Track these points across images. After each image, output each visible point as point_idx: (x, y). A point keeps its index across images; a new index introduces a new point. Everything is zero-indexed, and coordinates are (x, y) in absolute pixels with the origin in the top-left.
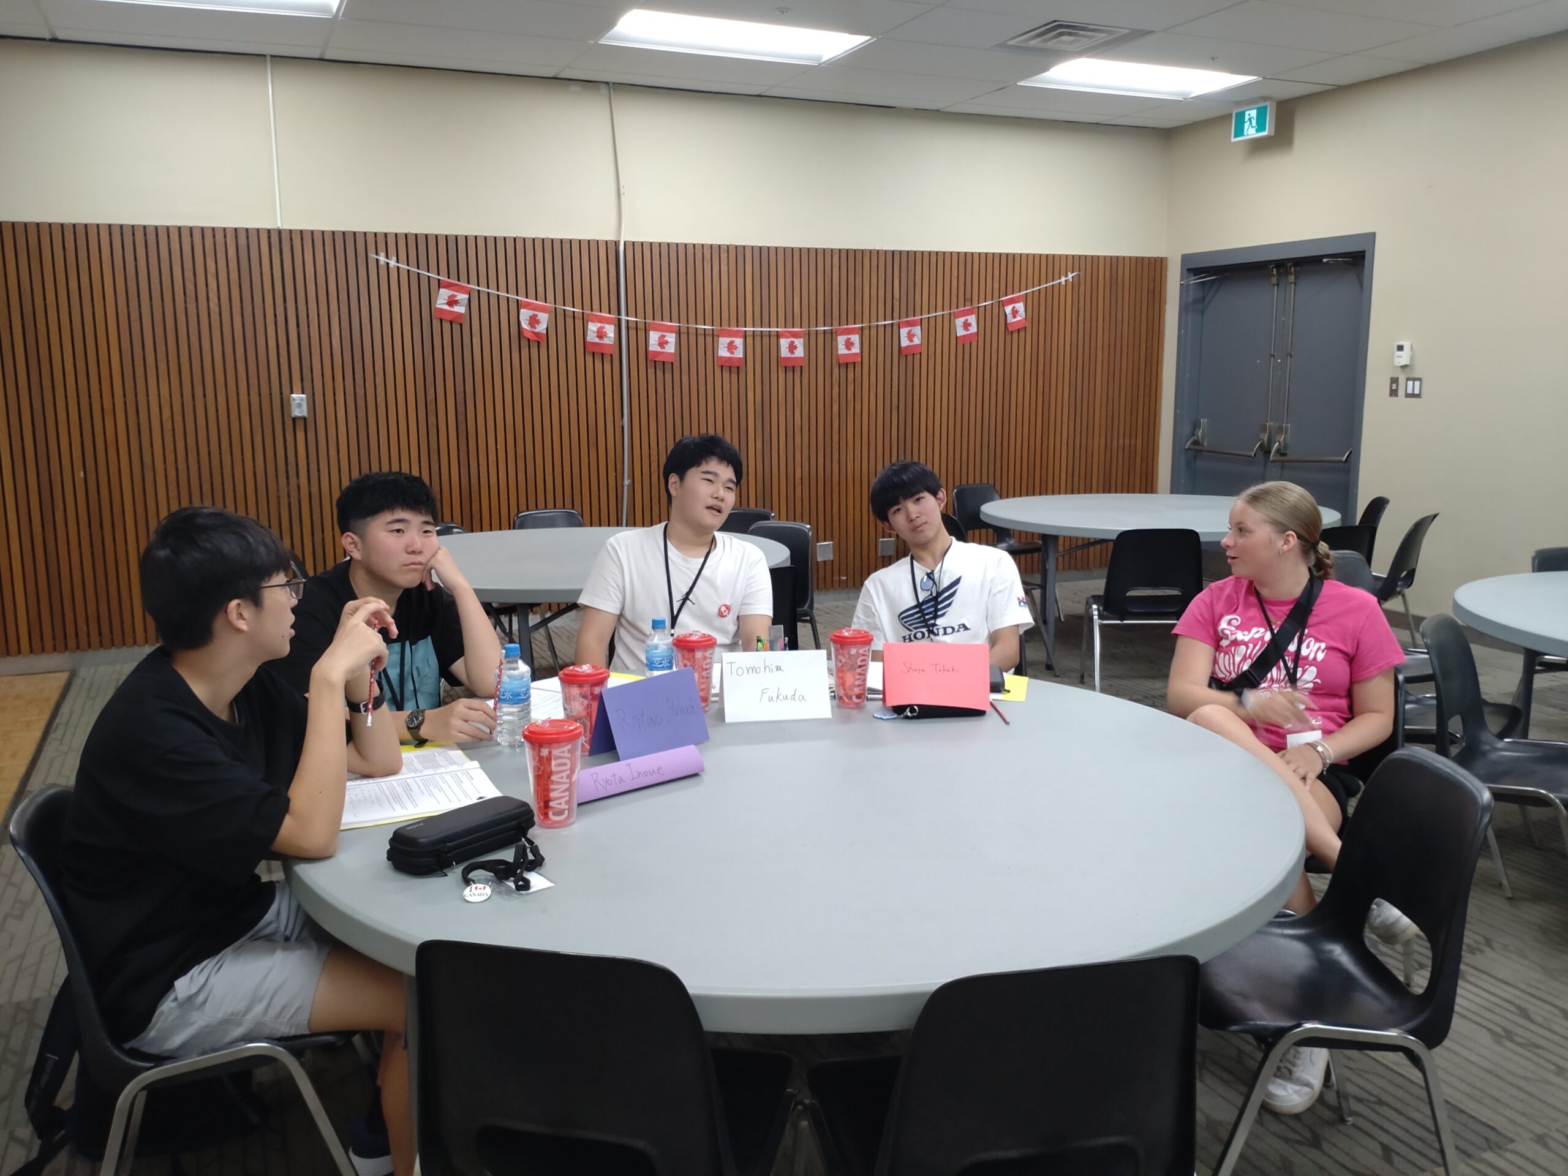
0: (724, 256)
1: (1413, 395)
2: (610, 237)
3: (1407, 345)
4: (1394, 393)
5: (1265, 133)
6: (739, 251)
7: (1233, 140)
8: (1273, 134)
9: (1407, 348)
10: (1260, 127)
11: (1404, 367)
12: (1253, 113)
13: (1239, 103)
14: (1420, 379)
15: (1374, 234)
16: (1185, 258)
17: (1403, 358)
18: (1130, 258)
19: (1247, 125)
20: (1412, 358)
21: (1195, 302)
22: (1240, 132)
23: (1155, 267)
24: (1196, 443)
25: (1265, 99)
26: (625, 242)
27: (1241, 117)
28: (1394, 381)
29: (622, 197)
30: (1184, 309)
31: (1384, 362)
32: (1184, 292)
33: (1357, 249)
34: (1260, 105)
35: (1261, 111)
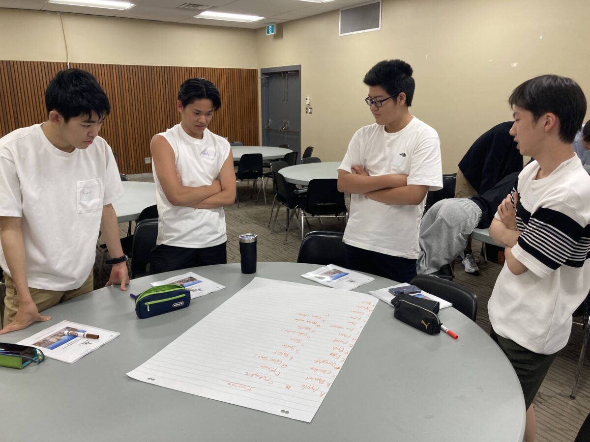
0: (105, 68)
1: (310, 113)
3: (308, 98)
4: (307, 112)
5: (274, 34)
6: (111, 66)
7: (267, 35)
8: (276, 33)
9: (308, 99)
10: (272, 32)
11: (308, 105)
12: (271, 27)
13: (268, 23)
14: (312, 108)
15: (301, 65)
16: (262, 70)
17: (308, 102)
18: (245, 69)
19: (270, 30)
20: (310, 102)
21: (265, 83)
22: (268, 33)
23: (255, 71)
24: (268, 127)
25: (274, 23)
26: (70, 63)
27: (268, 27)
28: (307, 109)
30: (262, 86)
31: (304, 103)
32: (262, 80)
33: (297, 69)
34: (272, 24)
35: (272, 26)
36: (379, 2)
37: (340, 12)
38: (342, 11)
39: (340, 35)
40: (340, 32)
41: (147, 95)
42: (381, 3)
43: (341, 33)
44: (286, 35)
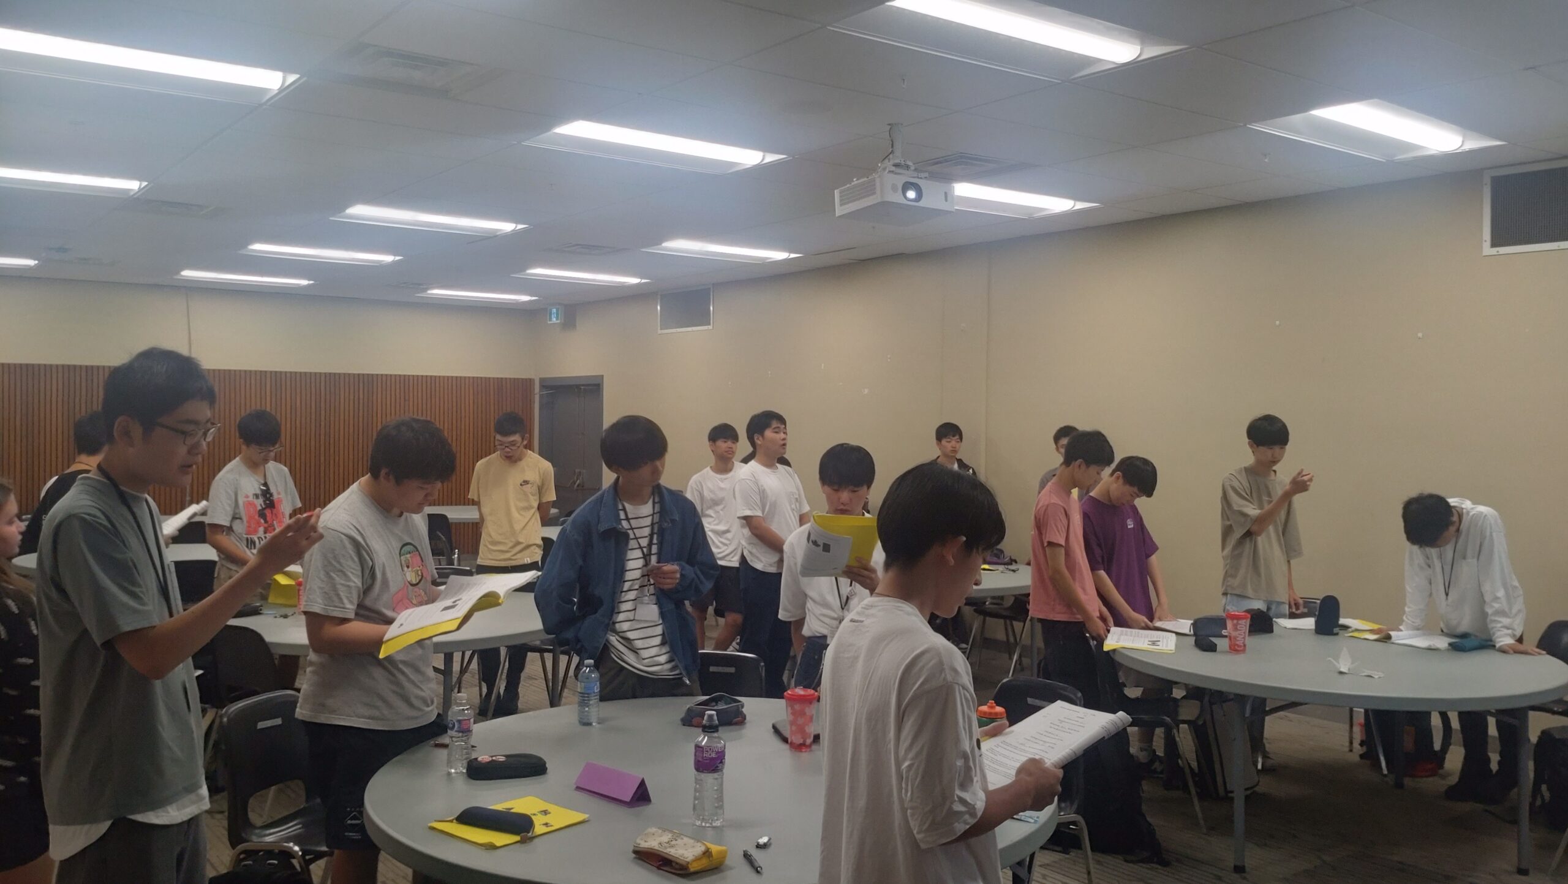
0: (253, 376)
5: (559, 321)
6: (263, 373)
7: (549, 322)
8: (563, 321)
10: (557, 320)
12: (554, 310)
13: (547, 307)
15: (603, 376)
16: (542, 380)
18: (510, 379)
19: (553, 316)
21: (546, 403)
22: (550, 319)
23: (527, 383)
25: (559, 304)
27: (551, 310)
30: (541, 407)
32: (541, 396)
33: (598, 382)
34: (557, 307)
35: (557, 311)
36: (710, 288)
37: (659, 297)
38: (661, 296)
39: (660, 332)
40: (659, 328)
43: (661, 329)
44: (579, 325)
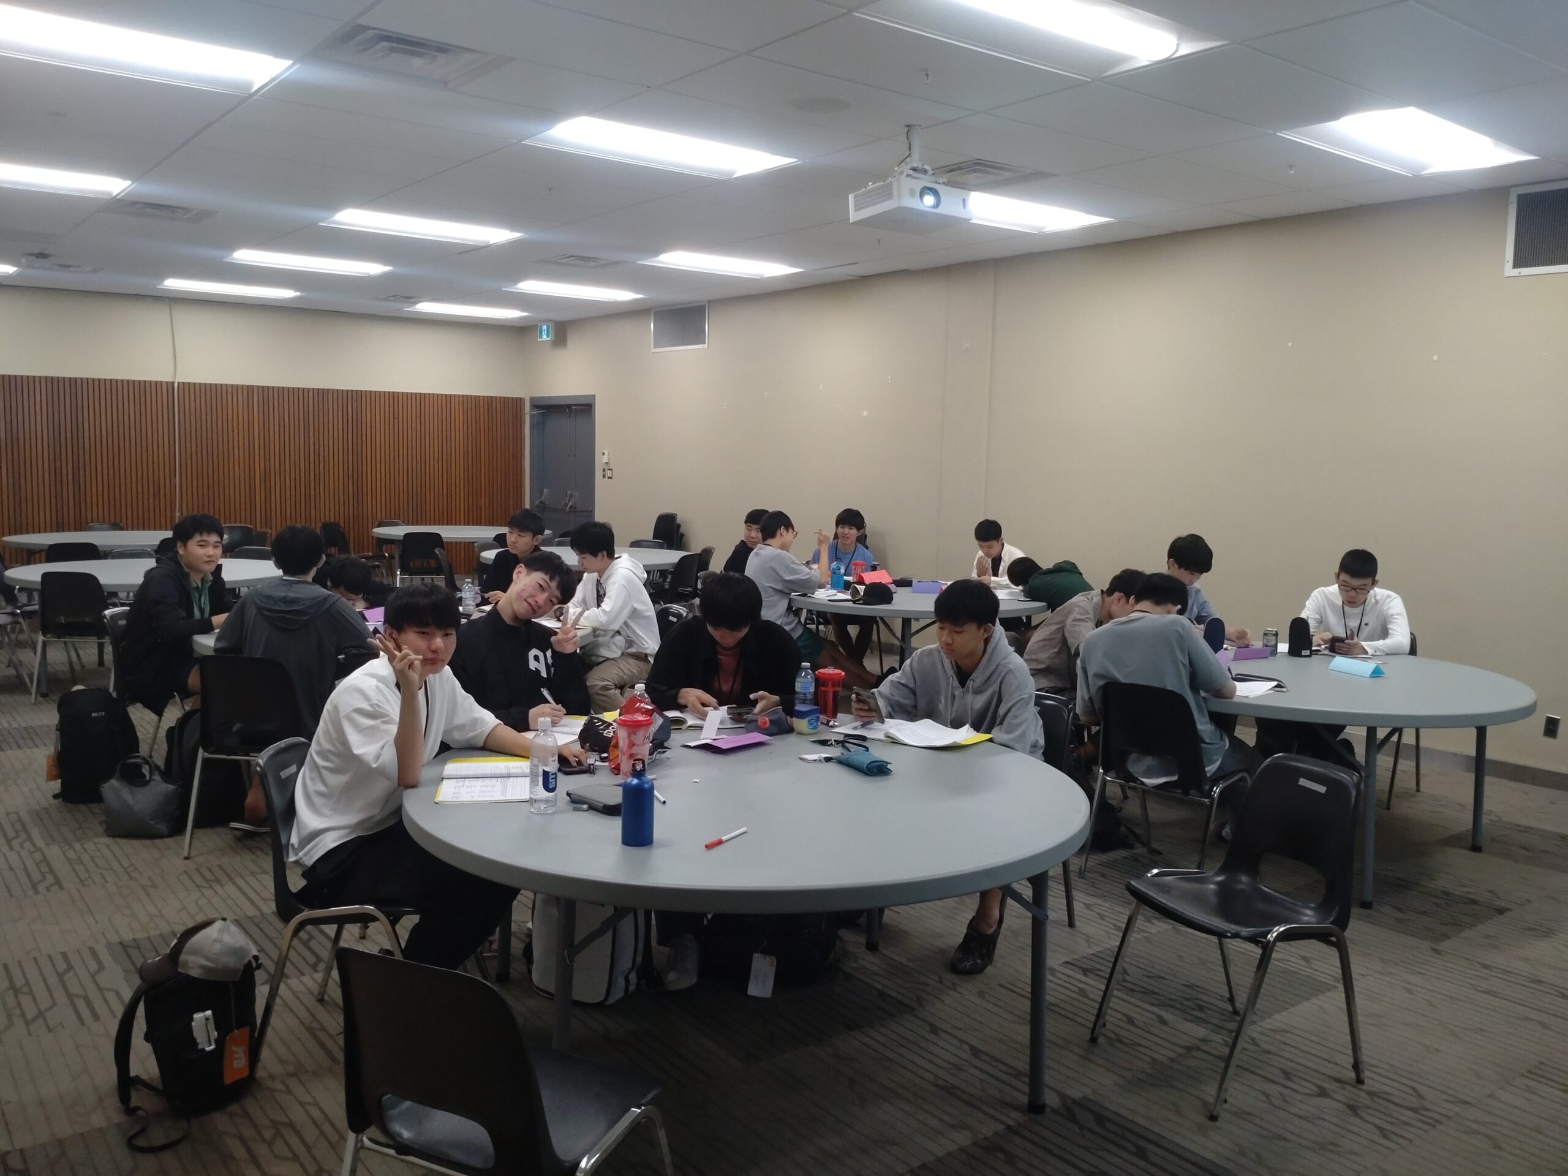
0: (240, 391)
1: (609, 478)
2: (170, 380)
3: (605, 452)
4: (604, 476)
5: (549, 339)
6: (250, 389)
7: (539, 340)
8: (554, 339)
9: (605, 454)
10: (548, 336)
11: (607, 463)
12: (545, 327)
13: (538, 323)
14: (611, 470)
15: (595, 396)
16: (531, 399)
17: (605, 459)
18: (500, 397)
19: (543, 333)
20: (608, 459)
21: (537, 423)
22: (541, 336)
23: (518, 402)
24: (541, 502)
25: (550, 321)
26: (178, 383)
27: (541, 327)
28: (604, 470)
29: (177, 359)
30: (532, 427)
31: (601, 460)
32: (532, 416)
33: (590, 402)
34: (550, 323)
35: (548, 328)
36: (705, 306)
37: (652, 313)
38: (654, 313)
39: (653, 350)
40: (652, 347)
41: (312, 441)
42: (707, 307)
43: (655, 348)
44: (570, 342)
